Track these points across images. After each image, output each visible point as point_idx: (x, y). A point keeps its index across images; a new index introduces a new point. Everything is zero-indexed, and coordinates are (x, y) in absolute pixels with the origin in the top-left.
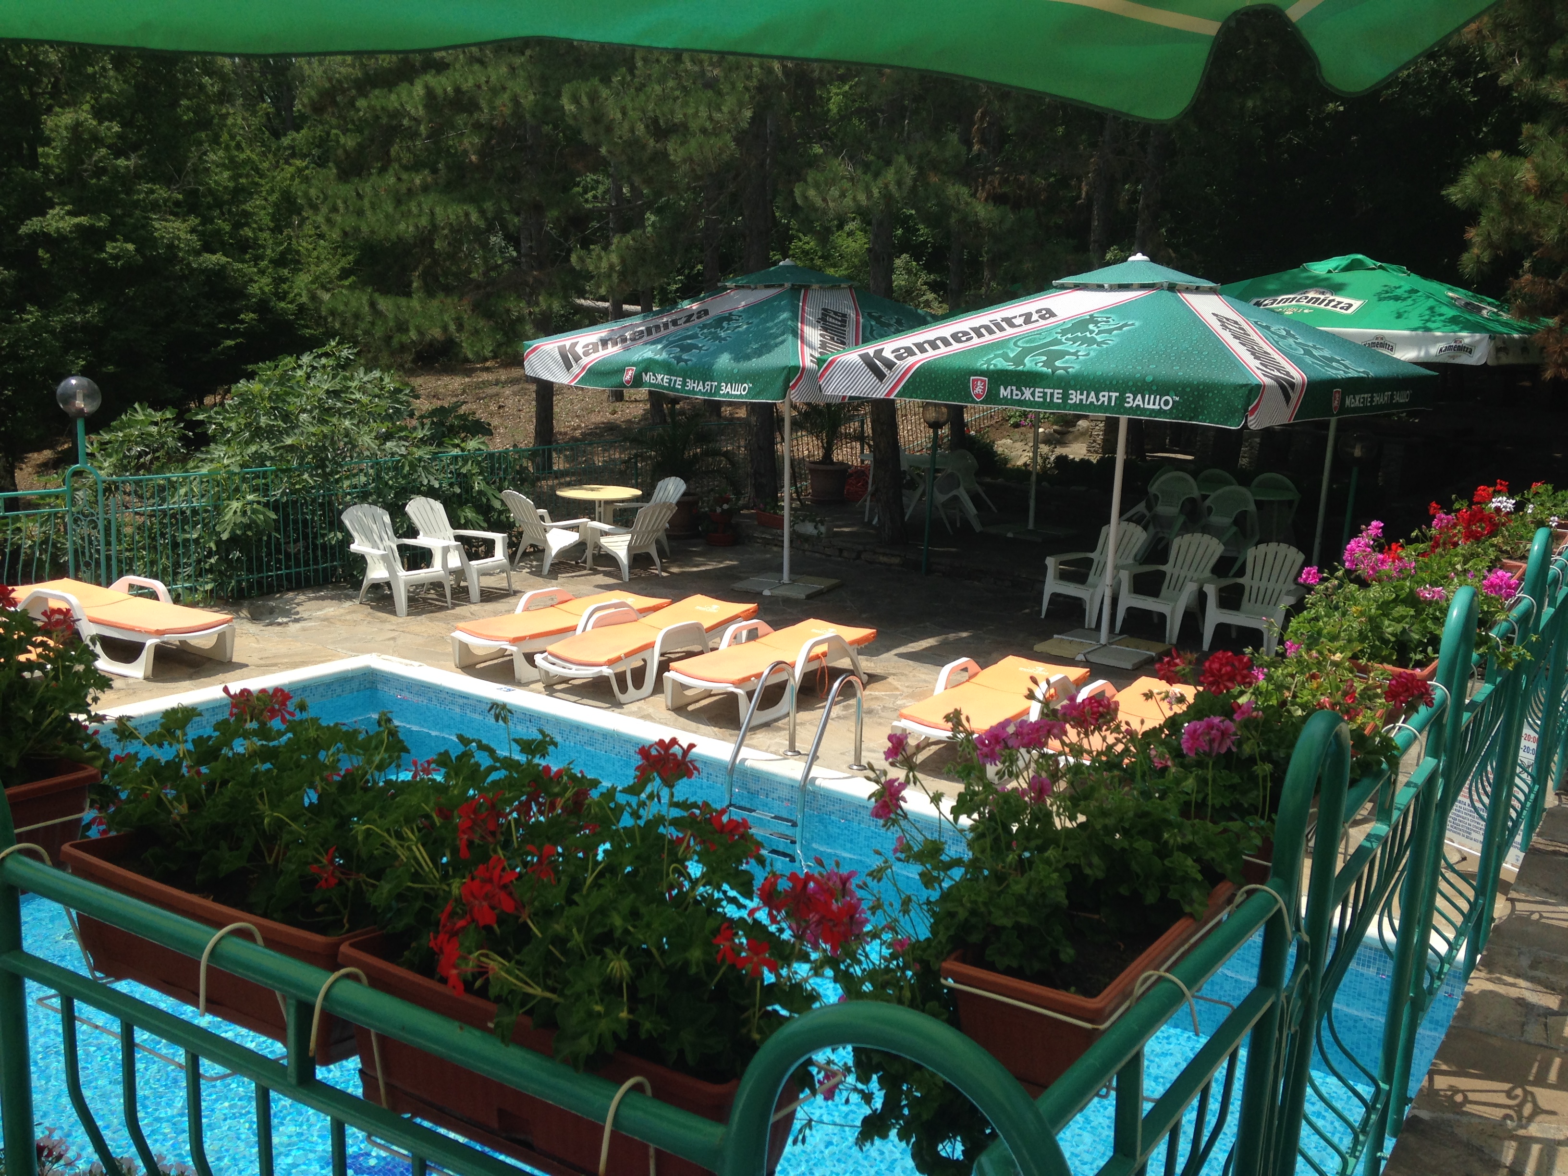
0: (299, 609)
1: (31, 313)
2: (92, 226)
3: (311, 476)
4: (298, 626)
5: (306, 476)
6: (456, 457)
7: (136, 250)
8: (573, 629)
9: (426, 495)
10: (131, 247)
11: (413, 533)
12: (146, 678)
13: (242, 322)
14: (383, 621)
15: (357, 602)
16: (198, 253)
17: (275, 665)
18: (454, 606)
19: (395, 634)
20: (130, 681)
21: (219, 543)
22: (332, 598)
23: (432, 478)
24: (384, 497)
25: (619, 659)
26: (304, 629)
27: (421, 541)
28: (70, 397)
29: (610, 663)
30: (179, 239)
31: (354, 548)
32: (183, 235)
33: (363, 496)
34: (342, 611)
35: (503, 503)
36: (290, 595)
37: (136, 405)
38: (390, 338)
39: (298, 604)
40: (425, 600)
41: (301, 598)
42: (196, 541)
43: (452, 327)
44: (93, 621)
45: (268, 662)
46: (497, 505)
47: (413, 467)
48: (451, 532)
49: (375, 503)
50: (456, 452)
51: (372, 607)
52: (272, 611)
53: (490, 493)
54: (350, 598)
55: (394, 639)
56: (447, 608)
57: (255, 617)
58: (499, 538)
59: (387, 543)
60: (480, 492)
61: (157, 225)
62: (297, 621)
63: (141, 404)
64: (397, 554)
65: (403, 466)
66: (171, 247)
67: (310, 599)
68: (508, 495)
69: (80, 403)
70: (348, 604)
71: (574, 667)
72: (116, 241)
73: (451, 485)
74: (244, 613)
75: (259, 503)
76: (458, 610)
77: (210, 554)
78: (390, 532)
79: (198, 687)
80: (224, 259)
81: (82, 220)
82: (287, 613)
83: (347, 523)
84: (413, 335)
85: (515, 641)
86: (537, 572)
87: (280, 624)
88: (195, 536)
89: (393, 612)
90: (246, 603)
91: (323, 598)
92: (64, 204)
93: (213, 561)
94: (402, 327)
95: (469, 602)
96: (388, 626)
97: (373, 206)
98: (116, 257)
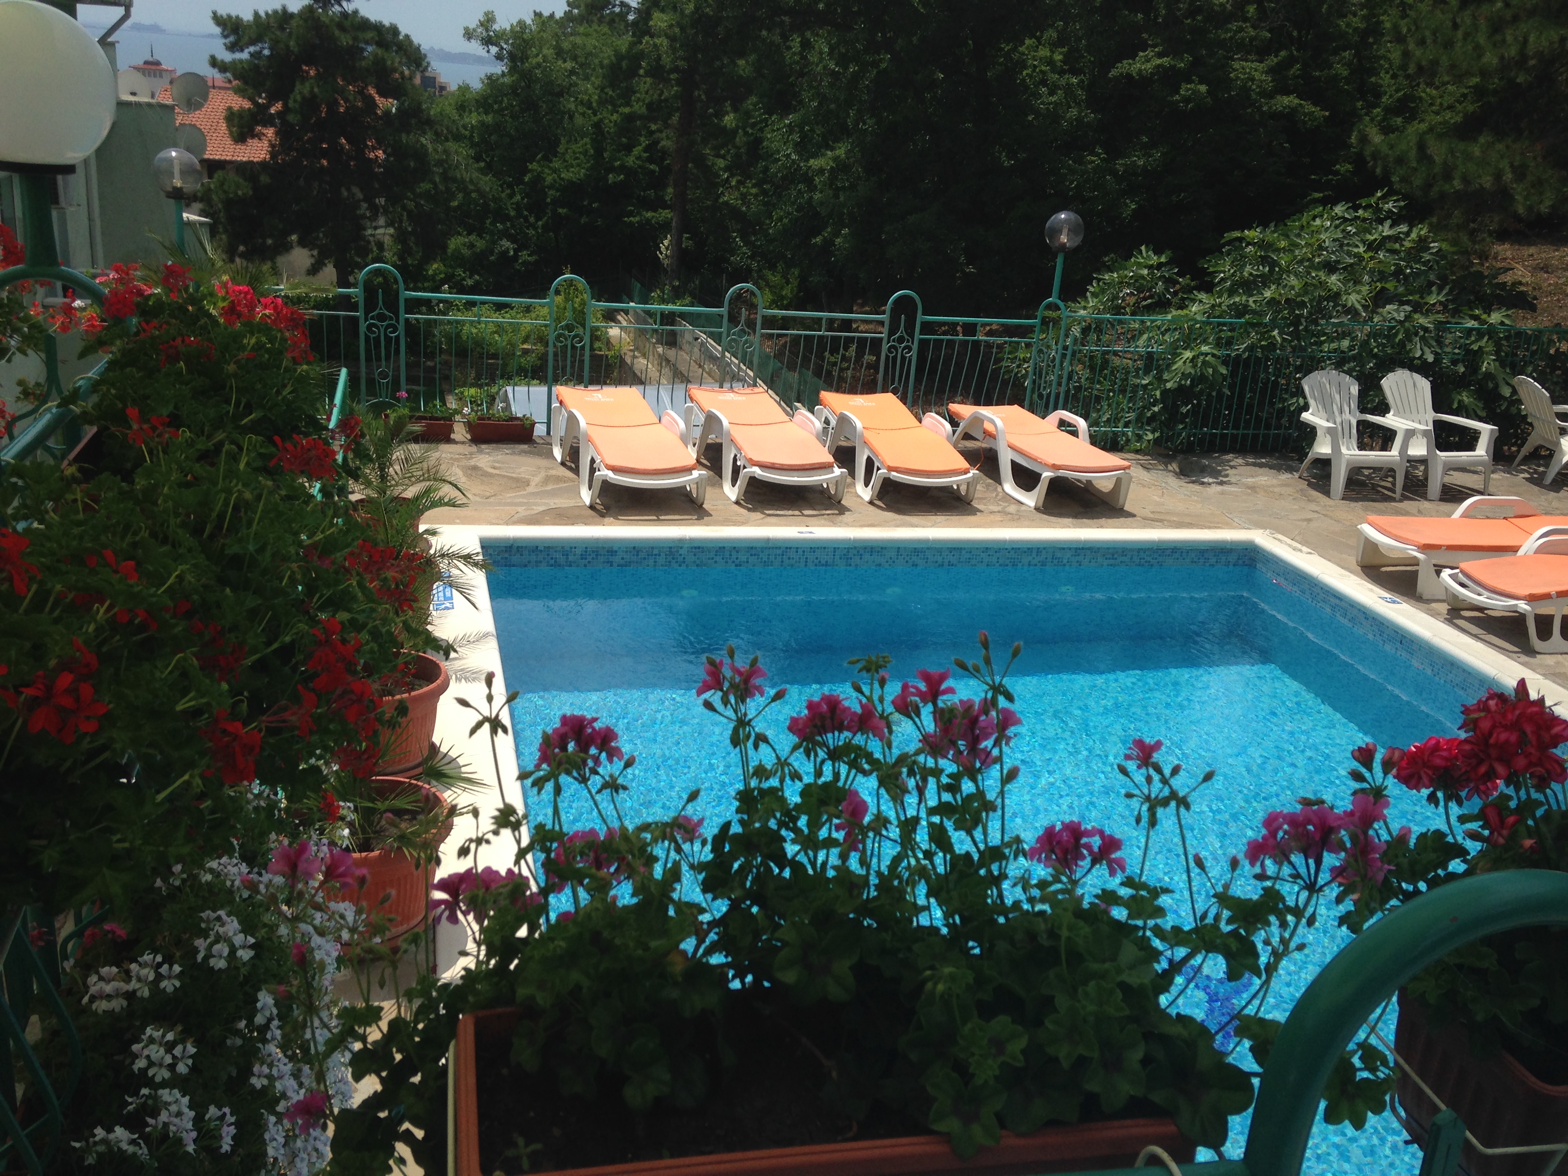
0: (1230, 472)
1: (1098, 155)
2: (1173, 67)
3: (1280, 334)
4: (1219, 488)
5: (1275, 333)
6: (1471, 330)
7: (1208, 91)
8: (1514, 549)
9: (1413, 368)
10: (1203, 88)
11: (1383, 409)
12: (1037, 509)
13: (1337, 173)
14: (1310, 500)
15: (1297, 475)
16: (1270, 95)
17: (1161, 521)
18: (1404, 498)
19: (1316, 515)
20: (1023, 508)
21: (1165, 392)
22: (1271, 467)
23: (1426, 349)
24: (1363, 366)
25: (1547, 596)
26: (1222, 493)
27: (1389, 420)
28: (1056, 232)
29: (1532, 599)
30: (1253, 80)
31: (1306, 416)
32: (1257, 75)
33: (1340, 363)
34: (1275, 481)
35: (1514, 392)
36: (1230, 456)
37: (1143, 248)
38: (1430, 186)
39: (1232, 467)
40: (1374, 487)
41: (1240, 461)
42: (1145, 387)
43: (1508, 176)
44: (1011, 447)
45: (1157, 516)
46: (1506, 392)
47: (1409, 336)
48: (1431, 415)
49: (1349, 373)
50: (1471, 324)
51: (1310, 484)
52: (1203, 471)
53: (1500, 376)
54: (1290, 470)
55: (1309, 520)
56: (1393, 500)
57: (1184, 473)
58: (1486, 430)
59: (1347, 416)
60: (1489, 375)
61: (1236, 65)
62: (1221, 483)
63: (1147, 247)
64: (1354, 431)
65: (1396, 334)
66: (1245, 90)
67: (1247, 464)
68: (1522, 382)
69: (1064, 239)
70: (1285, 476)
71: (1486, 593)
72: (1190, 82)
73: (1455, 362)
74: (1174, 466)
75: (1214, 355)
76: (1406, 505)
77: (1156, 401)
78: (1354, 405)
79: (1075, 526)
80: (1297, 101)
81: (1165, 61)
82: (1215, 474)
83: (1306, 389)
84: (1457, 184)
85: (1426, 548)
86: (1537, 481)
87: (1203, 483)
88: (1144, 382)
89: (1327, 493)
90: (1180, 457)
91: (1261, 466)
92: (1154, 46)
93: (1156, 409)
94: (1447, 176)
95: (1426, 499)
96: (1313, 506)
97: (1466, 35)
98: (1187, 100)
